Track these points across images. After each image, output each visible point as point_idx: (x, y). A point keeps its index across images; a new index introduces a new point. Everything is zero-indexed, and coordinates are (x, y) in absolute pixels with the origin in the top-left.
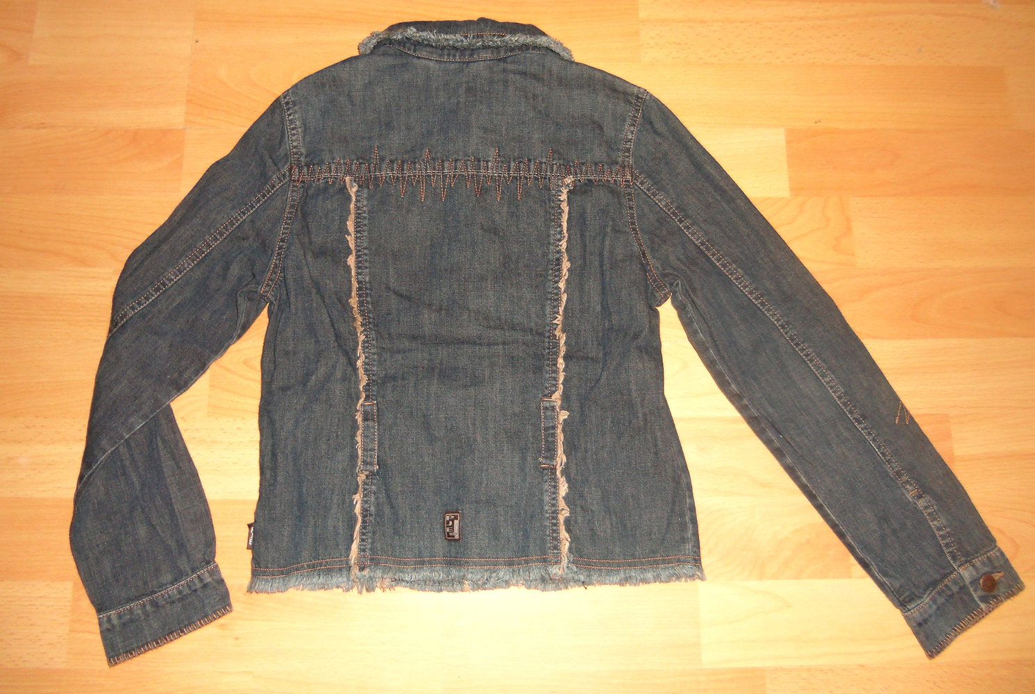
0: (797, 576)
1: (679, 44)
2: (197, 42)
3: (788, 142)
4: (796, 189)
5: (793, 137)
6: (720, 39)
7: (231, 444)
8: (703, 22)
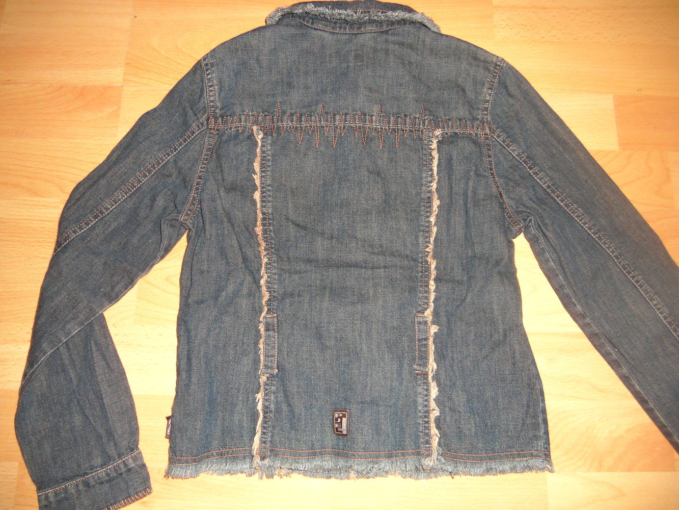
1: (526, 26)
2: (135, 17)
3: (616, 106)
4: (624, 144)
5: (620, 102)
6: (558, 22)
7: (154, 348)
8: (544, 8)
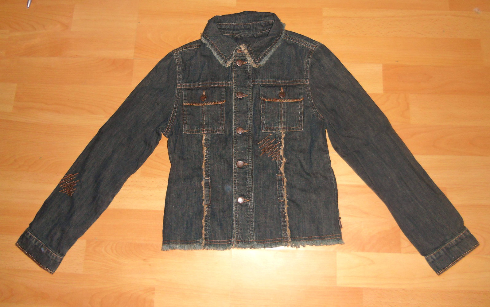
0: (378, 251)
1: (339, 27)
2: (139, 23)
3: (383, 70)
4: (386, 90)
5: (386, 68)
6: (357, 25)
7: (150, 188)
8: (350, 18)
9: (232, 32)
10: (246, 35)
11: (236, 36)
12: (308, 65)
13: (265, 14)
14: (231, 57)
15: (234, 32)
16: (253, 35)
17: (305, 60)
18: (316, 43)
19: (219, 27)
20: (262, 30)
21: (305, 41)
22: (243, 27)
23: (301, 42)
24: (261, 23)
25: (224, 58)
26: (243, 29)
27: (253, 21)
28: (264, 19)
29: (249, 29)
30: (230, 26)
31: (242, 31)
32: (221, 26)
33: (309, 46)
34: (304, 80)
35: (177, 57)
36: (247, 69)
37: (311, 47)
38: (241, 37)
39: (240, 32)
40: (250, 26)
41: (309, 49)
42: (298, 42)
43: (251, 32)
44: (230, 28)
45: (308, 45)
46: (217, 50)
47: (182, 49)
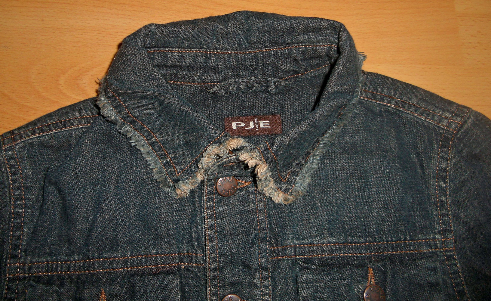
9: (200, 77)
10: (244, 86)
11: (212, 90)
12: (443, 184)
13: (306, 23)
14: (194, 168)
15: (206, 77)
16: (267, 87)
17: (433, 166)
18: (462, 112)
19: (157, 60)
20: (293, 71)
21: (423, 104)
22: (233, 62)
23: (413, 109)
24: (290, 51)
25: (171, 166)
26: (235, 69)
27: (267, 44)
28: (302, 38)
29: (253, 69)
30: (195, 59)
31: (230, 73)
32: (166, 57)
33: (440, 120)
34: (438, 237)
35: (12, 162)
36: (252, 207)
37: (444, 123)
38: (227, 93)
39: (225, 78)
40: (256, 58)
41: (441, 131)
42: (403, 107)
43: (260, 77)
44: (193, 64)
45: (436, 118)
46: (151, 139)
47: (34, 133)
